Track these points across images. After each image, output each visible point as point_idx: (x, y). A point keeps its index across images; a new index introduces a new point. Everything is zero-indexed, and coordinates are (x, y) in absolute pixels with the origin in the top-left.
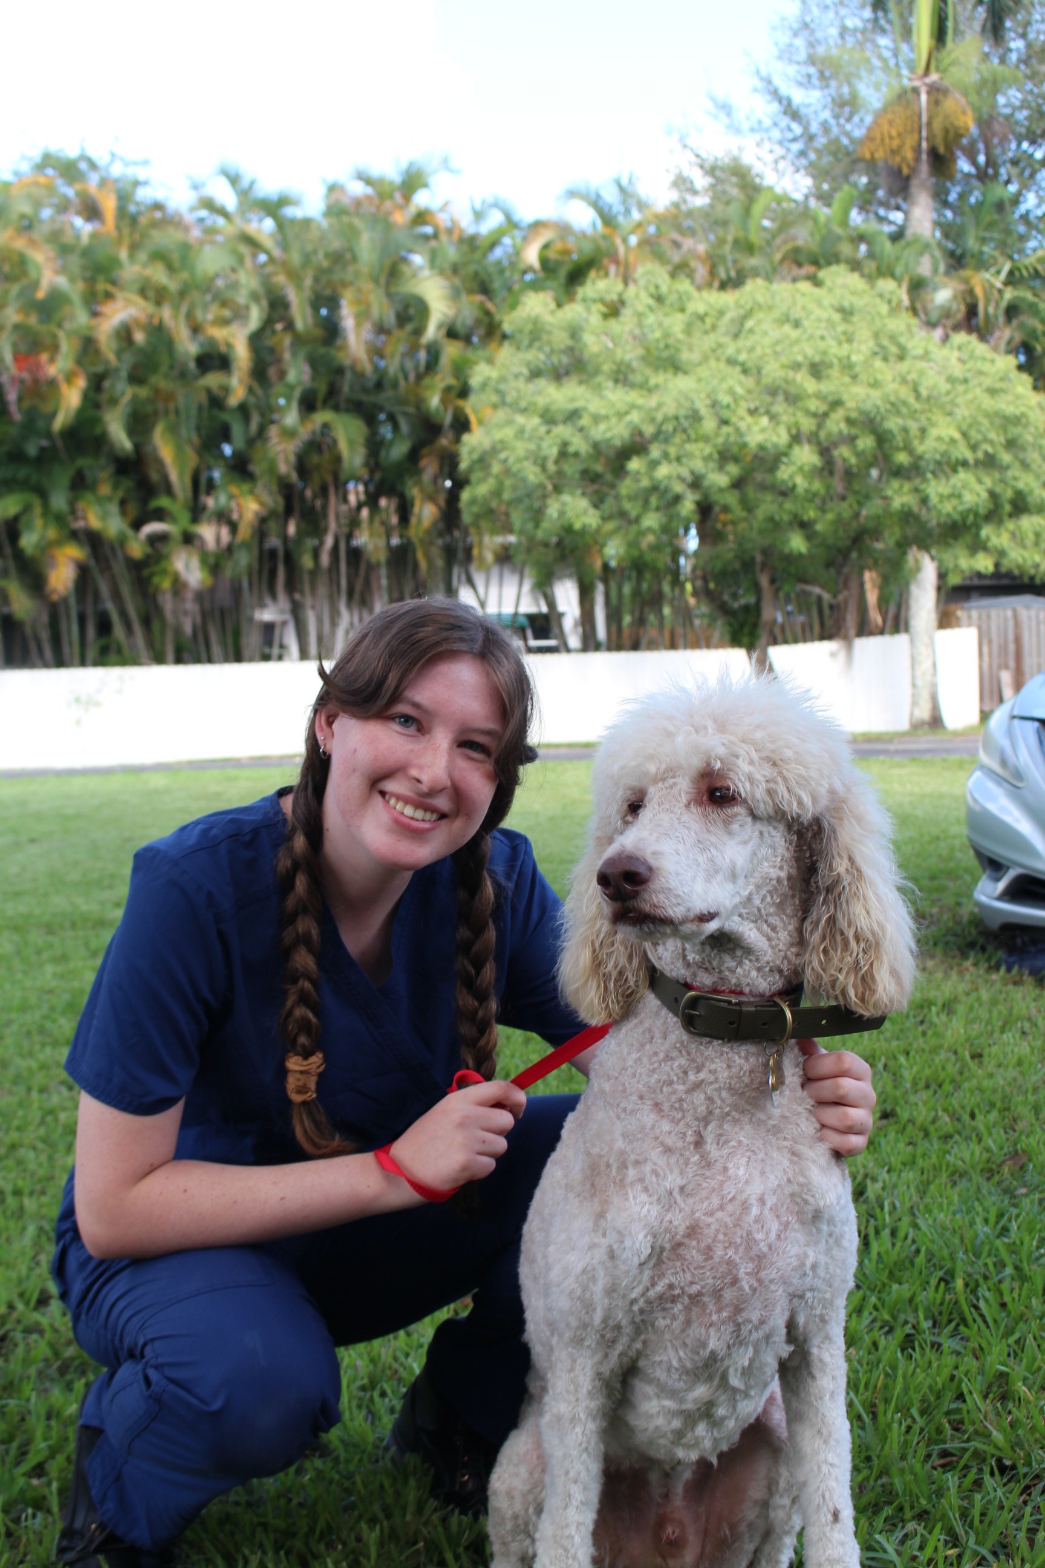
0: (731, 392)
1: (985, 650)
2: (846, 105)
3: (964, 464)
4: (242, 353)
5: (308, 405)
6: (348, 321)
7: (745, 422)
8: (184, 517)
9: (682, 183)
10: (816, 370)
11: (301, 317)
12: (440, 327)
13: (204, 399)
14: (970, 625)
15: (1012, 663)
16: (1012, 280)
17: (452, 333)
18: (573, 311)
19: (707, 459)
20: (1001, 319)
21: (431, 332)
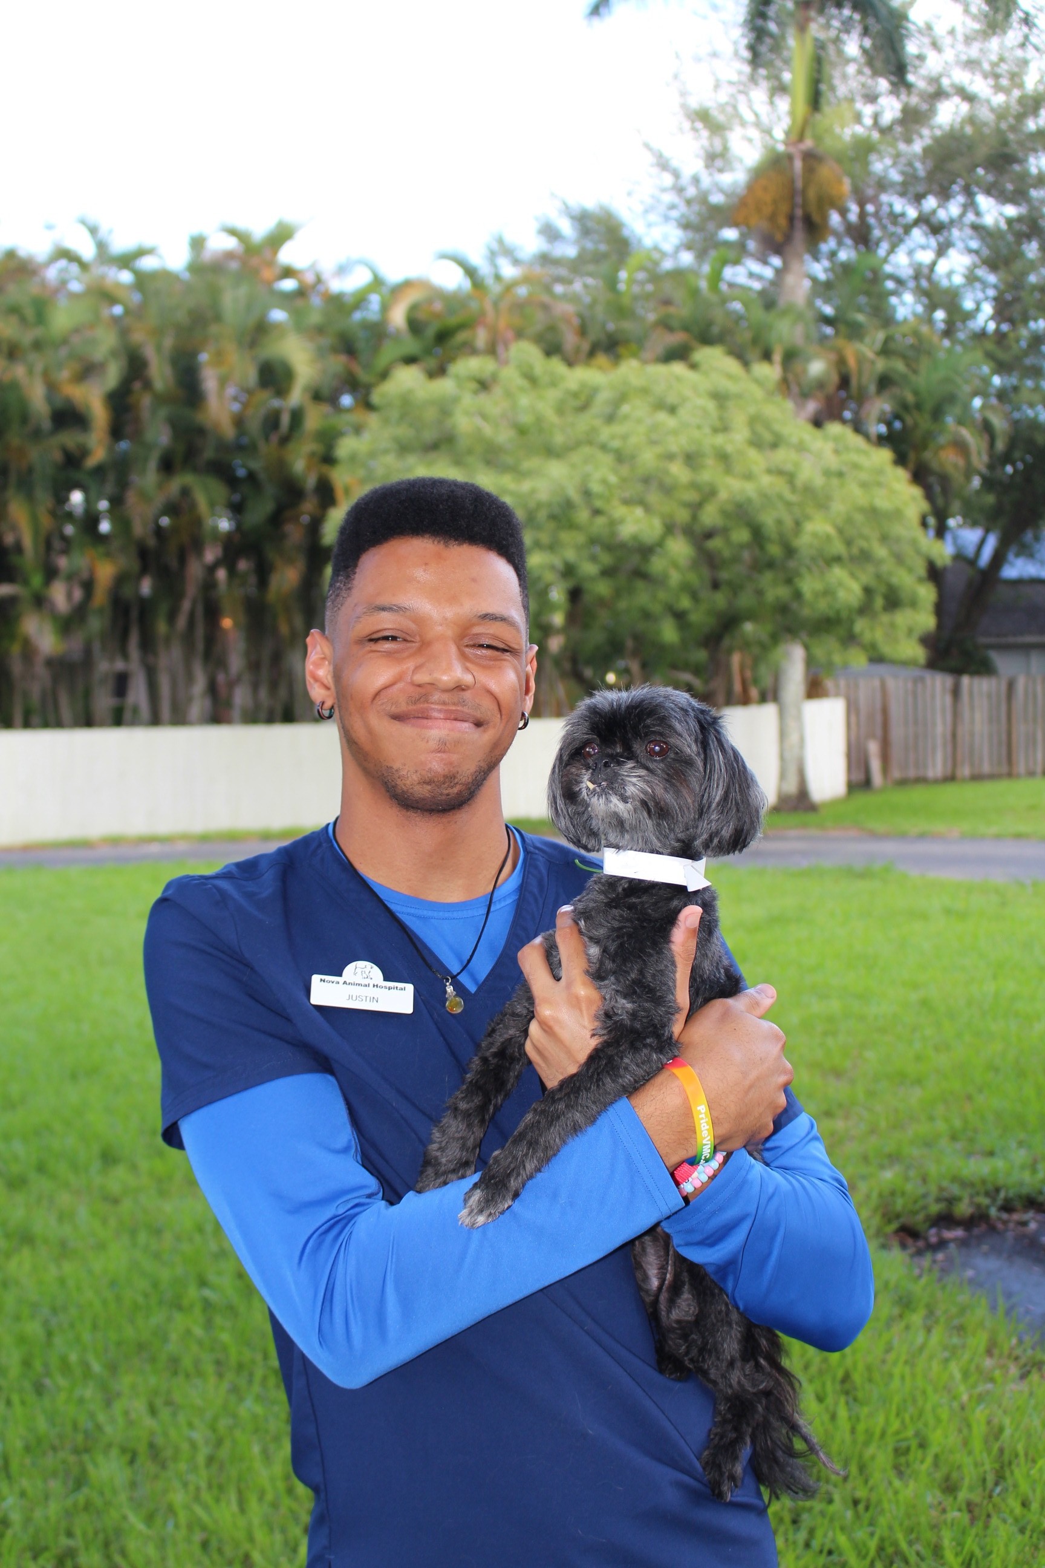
0: (604, 482)
1: (853, 719)
2: (716, 158)
3: (837, 559)
4: (99, 413)
5: (167, 466)
6: (210, 381)
7: (619, 511)
8: (37, 580)
9: (550, 233)
10: (691, 459)
11: (161, 374)
12: (306, 389)
13: (58, 456)
14: (837, 695)
15: (879, 732)
16: (886, 351)
17: (317, 396)
18: (445, 386)
19: (578, 548)
20: (872, 388)
21: (296, 396)
